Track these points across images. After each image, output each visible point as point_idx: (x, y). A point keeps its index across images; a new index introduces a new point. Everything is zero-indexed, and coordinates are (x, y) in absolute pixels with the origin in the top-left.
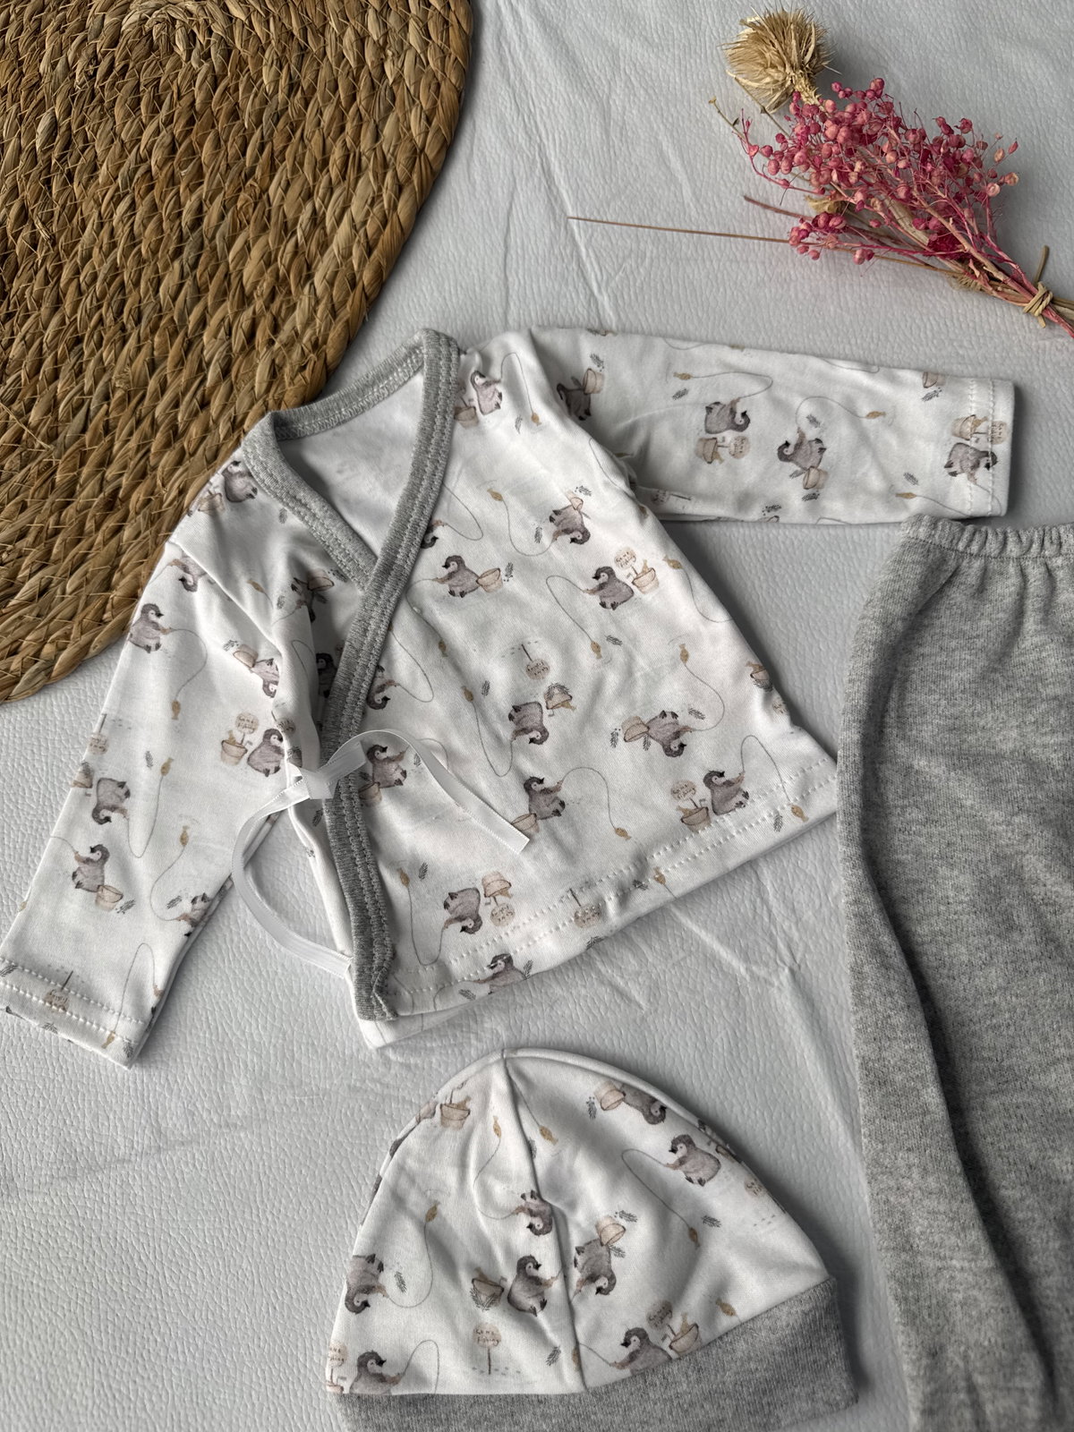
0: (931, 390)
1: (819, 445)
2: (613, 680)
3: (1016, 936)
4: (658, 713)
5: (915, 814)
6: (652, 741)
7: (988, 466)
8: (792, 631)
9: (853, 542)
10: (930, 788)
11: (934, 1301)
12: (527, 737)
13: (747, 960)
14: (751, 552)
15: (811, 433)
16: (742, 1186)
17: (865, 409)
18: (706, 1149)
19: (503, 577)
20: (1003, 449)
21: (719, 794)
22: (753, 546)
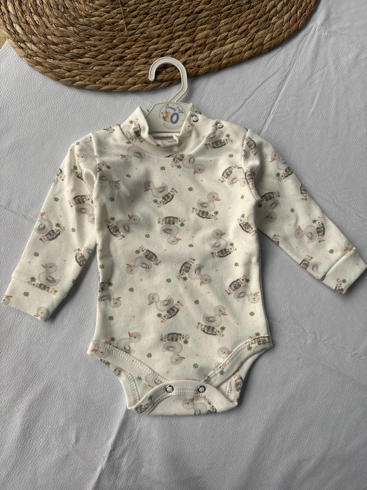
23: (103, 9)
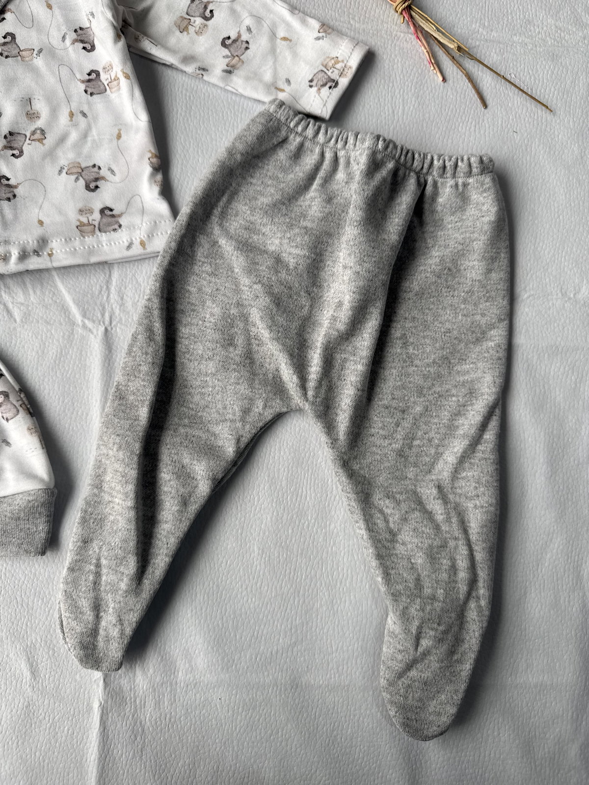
0: (321, 35)
1: (246, 45)
2: (74, 136)
3: (231, 349)
4: (91, 164)
5: (207, 268)
6: (81, 178)
7: (330, 88)
8: (188, 145)
9: (243, 108)
10: (222, 257)
11: (100, 517)
12: (11, 152)
13: (84, 315)
14: (184, 92)
15: (245, 37)
16: (26, 427)
17: (281, 33)
18: (15, 403)
19: (35, 55)
20: (344, 82)
21: (105, 220)
22: (187, 90)
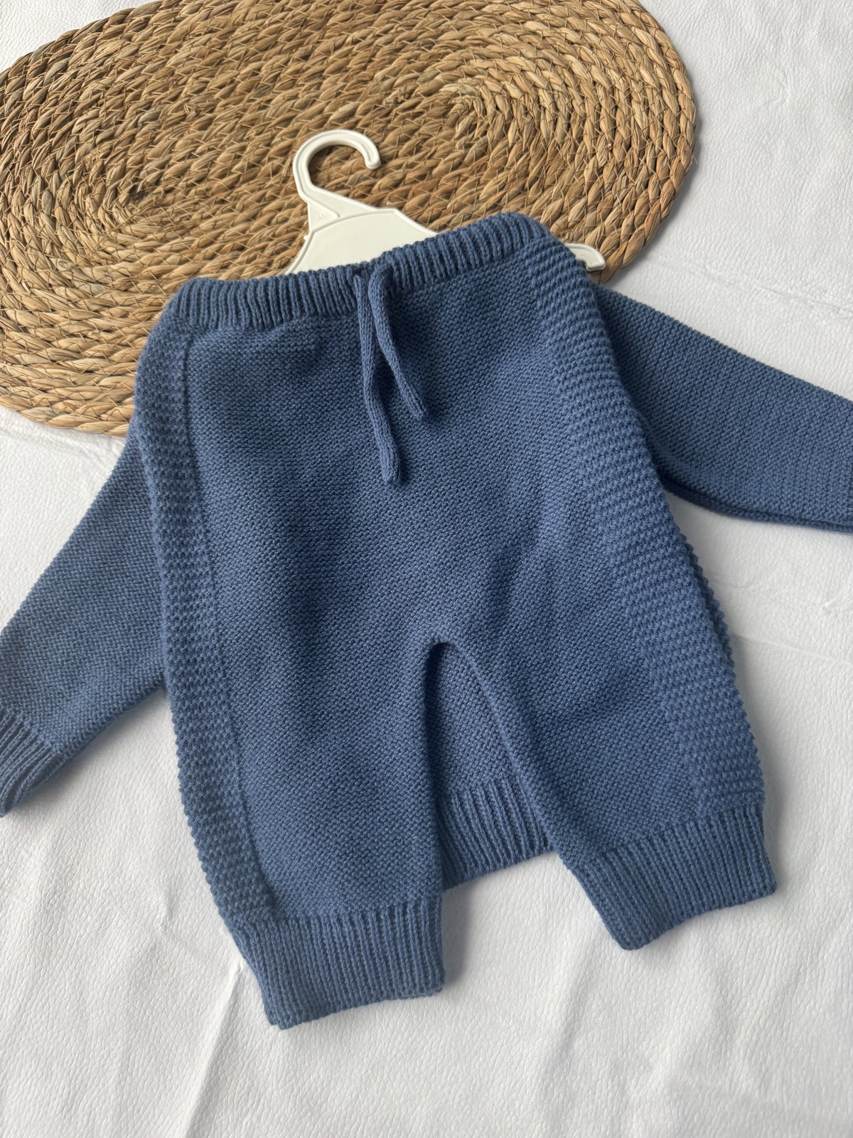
23: (139, 244)
